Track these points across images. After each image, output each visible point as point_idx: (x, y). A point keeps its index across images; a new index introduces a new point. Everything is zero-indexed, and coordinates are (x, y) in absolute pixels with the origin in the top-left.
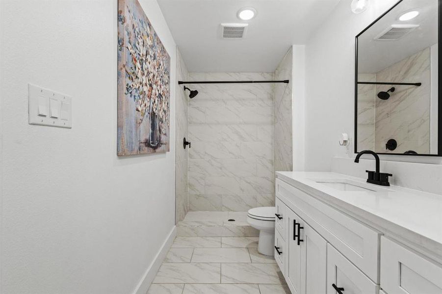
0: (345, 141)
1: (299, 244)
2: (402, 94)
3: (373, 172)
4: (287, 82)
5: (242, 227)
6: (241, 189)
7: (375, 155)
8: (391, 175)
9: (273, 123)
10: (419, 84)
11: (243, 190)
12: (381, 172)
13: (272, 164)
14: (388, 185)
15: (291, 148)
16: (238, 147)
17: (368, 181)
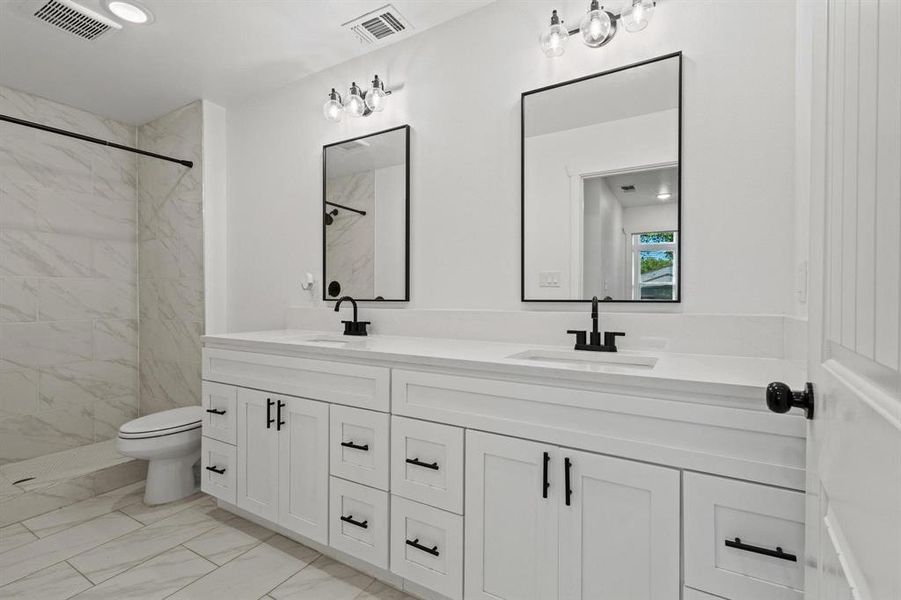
0: (310, 284)
1: (279, 429)
2: (347, 220)
3: (350, 322)
4: (189, 164)
5: (88, 476)
6: (45, 399)
7: (353, 301)
8: (369, 323)
9: (139, 239)
10: (364, 213)
11: (49, 401)
12: (358, 321)
13: (136, 329)
14: (366, 334)
15: (202, 293)
16: (31, 290)
17: (345, 333)
